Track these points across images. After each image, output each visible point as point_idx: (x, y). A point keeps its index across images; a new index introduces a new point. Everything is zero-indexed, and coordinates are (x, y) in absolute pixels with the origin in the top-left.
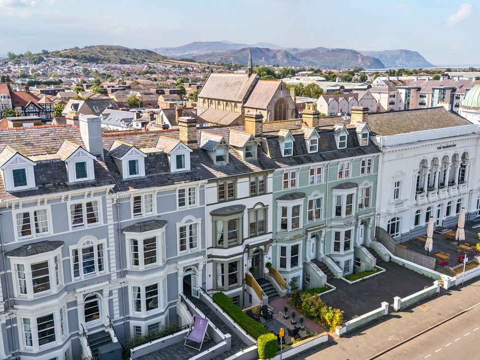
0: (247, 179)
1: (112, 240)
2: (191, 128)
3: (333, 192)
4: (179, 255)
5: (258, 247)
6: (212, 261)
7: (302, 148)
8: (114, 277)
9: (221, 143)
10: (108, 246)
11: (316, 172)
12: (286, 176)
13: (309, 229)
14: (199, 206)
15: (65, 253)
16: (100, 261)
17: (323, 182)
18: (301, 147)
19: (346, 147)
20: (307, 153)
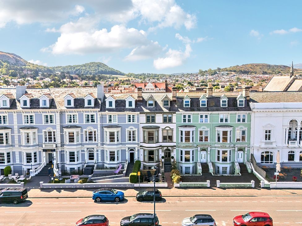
0: (162, 115)
1: (99, 130)
2: (139, 91)
3: (216, 129)
4: (127, 142)
5: (168, 148)
6: (142, 149)
7: (197, 104)
8: (99, 145)
9: (150, 98)
10: (97, 132)
11: (204, 117)
12: (185, 116)
13: (199, 145)
14: (136, 123)
15: (82, 131)
16: (95, 138)
17: (209, 122)
19: (227, 106)
20: (200, 107)
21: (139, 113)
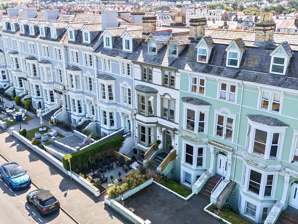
0: (160, 70)
1: (96, 78)
4: (121, 104)
5: (167, 129)
8: (97, 98)
11: (228, 88)
12: (194, 80)
13: (211, 142)
14: (130, 78)
15: (82, 76)
16: (94, 88)
17: (235, 102)
18: (221, 58)
19: (284, 74)
20: (225, 66)
21: (131, 61)
